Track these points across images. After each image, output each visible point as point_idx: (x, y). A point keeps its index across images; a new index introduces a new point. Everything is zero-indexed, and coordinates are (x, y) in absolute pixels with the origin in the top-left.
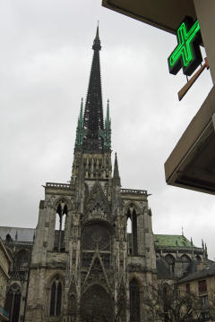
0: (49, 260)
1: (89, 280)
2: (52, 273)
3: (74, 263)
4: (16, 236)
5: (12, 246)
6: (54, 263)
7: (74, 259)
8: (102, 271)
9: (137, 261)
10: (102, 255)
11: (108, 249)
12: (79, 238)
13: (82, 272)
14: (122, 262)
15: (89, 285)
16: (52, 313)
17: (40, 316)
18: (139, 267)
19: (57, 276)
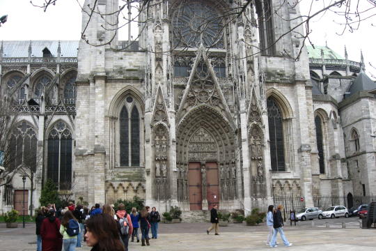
0: (111, 66)
1: (190, 100)
2: (118, 88)
3: (159, 66)
4: (59, 50)
5: (54, 66)
6: (121, 71)
7: (159, 60)
8: (213, 83)
9: (275, 64)
10: (212, 55)
11: (221, 44)
12: (165, 21)
13: (176, 87)
14: (250, 63)
15: (190, 109)
16: (124, 162)
17: (101, 168)
18: (281, 75)
19: (128, 95)
